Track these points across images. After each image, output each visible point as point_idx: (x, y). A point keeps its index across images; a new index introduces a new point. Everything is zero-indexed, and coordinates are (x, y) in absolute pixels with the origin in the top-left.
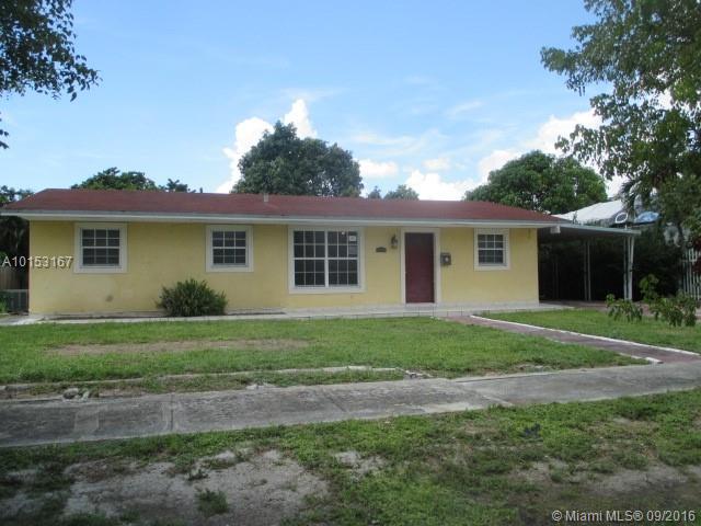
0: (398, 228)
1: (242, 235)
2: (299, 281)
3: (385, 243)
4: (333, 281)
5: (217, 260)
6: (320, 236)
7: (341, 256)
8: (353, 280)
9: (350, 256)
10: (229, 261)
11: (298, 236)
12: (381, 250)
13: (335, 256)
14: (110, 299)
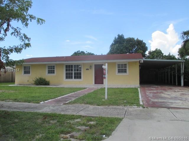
0: (92, 63)
1: (54, 66)
2: (67, 78)
3: (88, 68)
4: (75, 78)
5: (49, 73)
6: (72, 66)
7: (77, 71)
8: (80, 78)
9: (79, 71)
10: (51, 73)
11: (67, 66)
12: (87, 69)
13: (76, 71)
14: (28, 81)
